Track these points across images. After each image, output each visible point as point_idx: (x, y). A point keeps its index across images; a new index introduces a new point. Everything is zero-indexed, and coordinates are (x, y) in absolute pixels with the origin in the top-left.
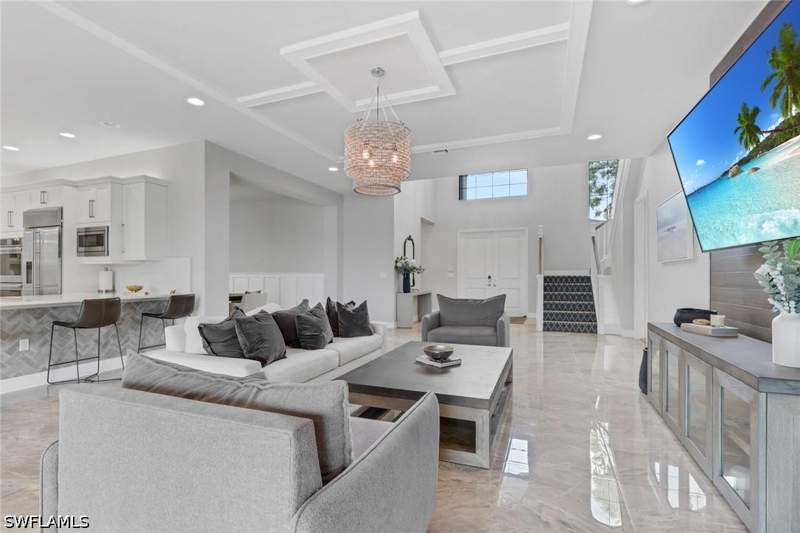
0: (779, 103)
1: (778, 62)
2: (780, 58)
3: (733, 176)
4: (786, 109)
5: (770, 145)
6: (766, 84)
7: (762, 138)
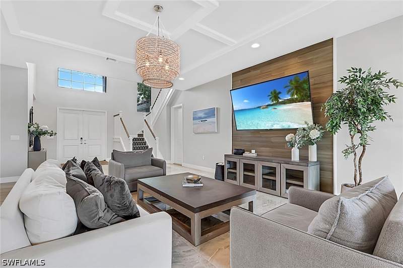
0: (290, 93)
1: (292, 84)
2: (293, 83)
3: (263, 108)
4: (293, 95)
5: (284, 103)
6: (286, 87)
7: (280, 101)
